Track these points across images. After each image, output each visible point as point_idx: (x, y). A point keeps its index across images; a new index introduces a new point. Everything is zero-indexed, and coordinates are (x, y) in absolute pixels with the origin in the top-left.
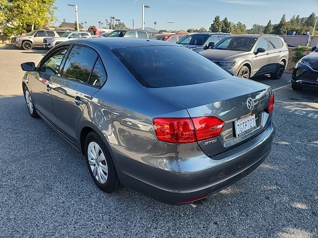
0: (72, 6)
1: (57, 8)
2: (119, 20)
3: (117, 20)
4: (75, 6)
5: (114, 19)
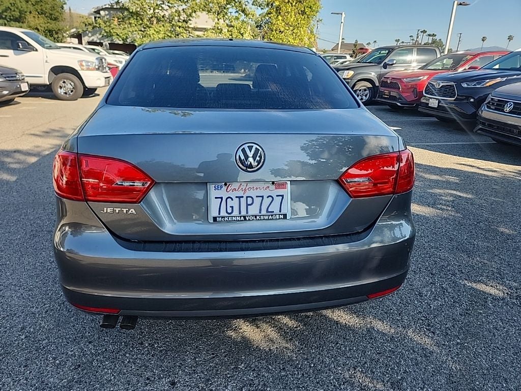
0: (338, 14)
1: (321, 20)
2: (434, 35)
3: (429, 35)
4: (342, 14)
5: (425, 34)
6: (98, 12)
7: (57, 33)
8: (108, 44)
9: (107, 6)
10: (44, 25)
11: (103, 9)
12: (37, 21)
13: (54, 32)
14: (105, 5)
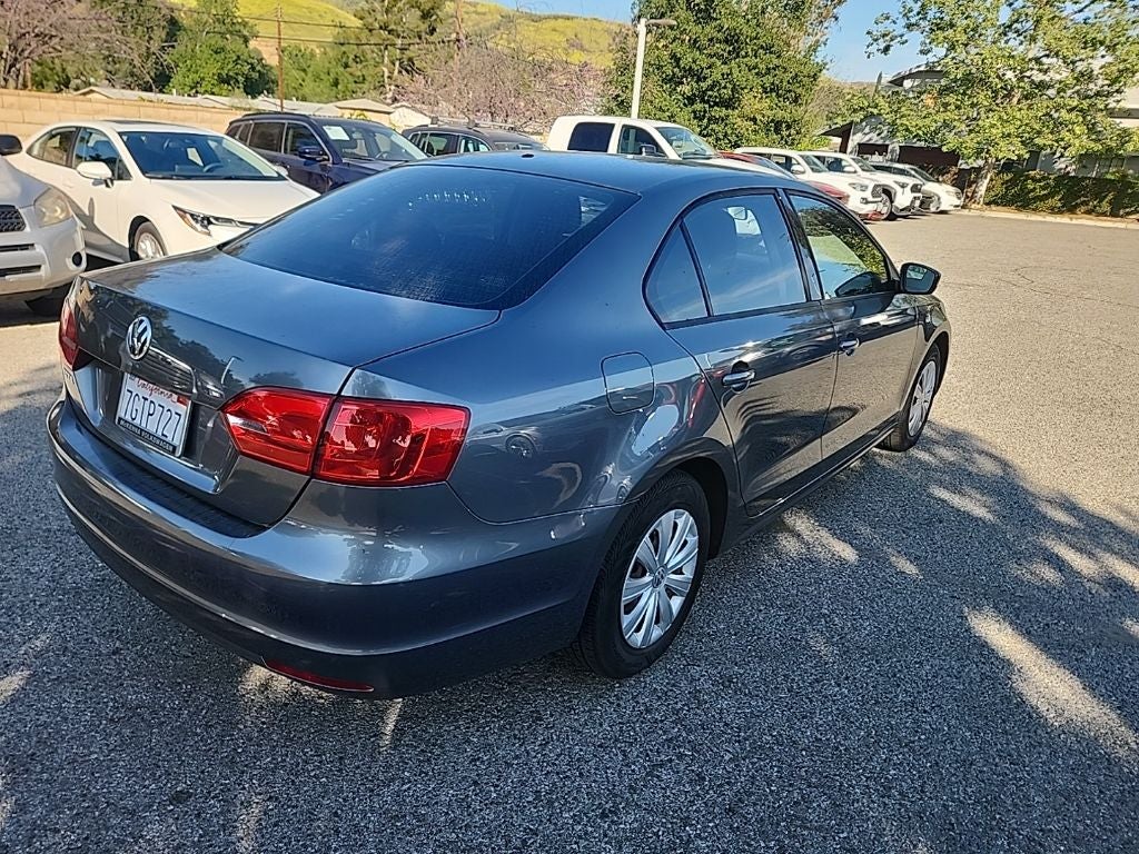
6: (898, 82)
7: (789, 127)
8: (897, 148)
9: (922, 69)
10: (769, 113)
11: (911, 76)
12: (758, 106)
13: (784, 125)
14: (918, 67)
